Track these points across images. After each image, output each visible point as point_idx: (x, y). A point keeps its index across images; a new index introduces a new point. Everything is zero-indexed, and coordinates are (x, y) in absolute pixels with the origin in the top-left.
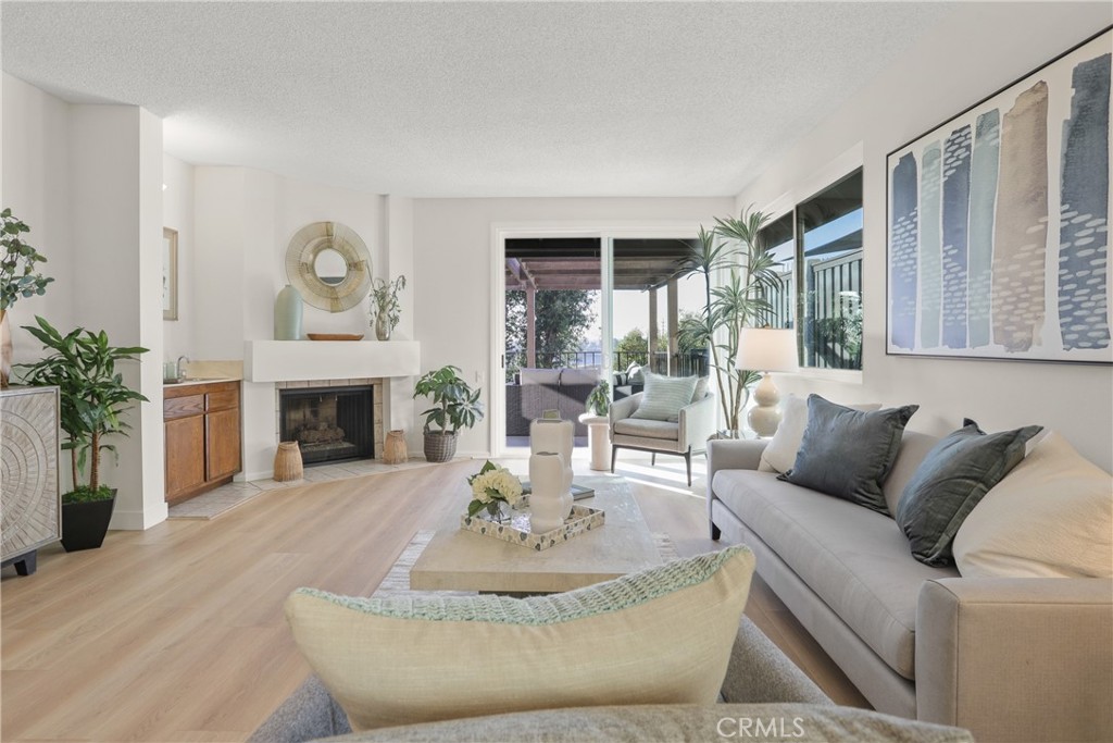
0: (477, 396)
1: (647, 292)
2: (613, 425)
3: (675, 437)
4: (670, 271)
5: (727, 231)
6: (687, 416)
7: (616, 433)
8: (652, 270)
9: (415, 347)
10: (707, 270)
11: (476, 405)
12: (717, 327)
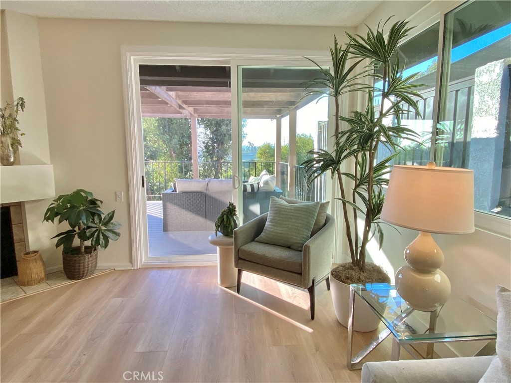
0: (111, 218)
1: (275, 121)
2: (238, 251)
3: (299, 272)
4: (292, 103)
5: (361, 50)
6: (312, 250)
7: (240, 259)
8: (278, 103)
9: (49, 169)
10: (337, 93)
11: (110, 226)
12: (345, 157)
